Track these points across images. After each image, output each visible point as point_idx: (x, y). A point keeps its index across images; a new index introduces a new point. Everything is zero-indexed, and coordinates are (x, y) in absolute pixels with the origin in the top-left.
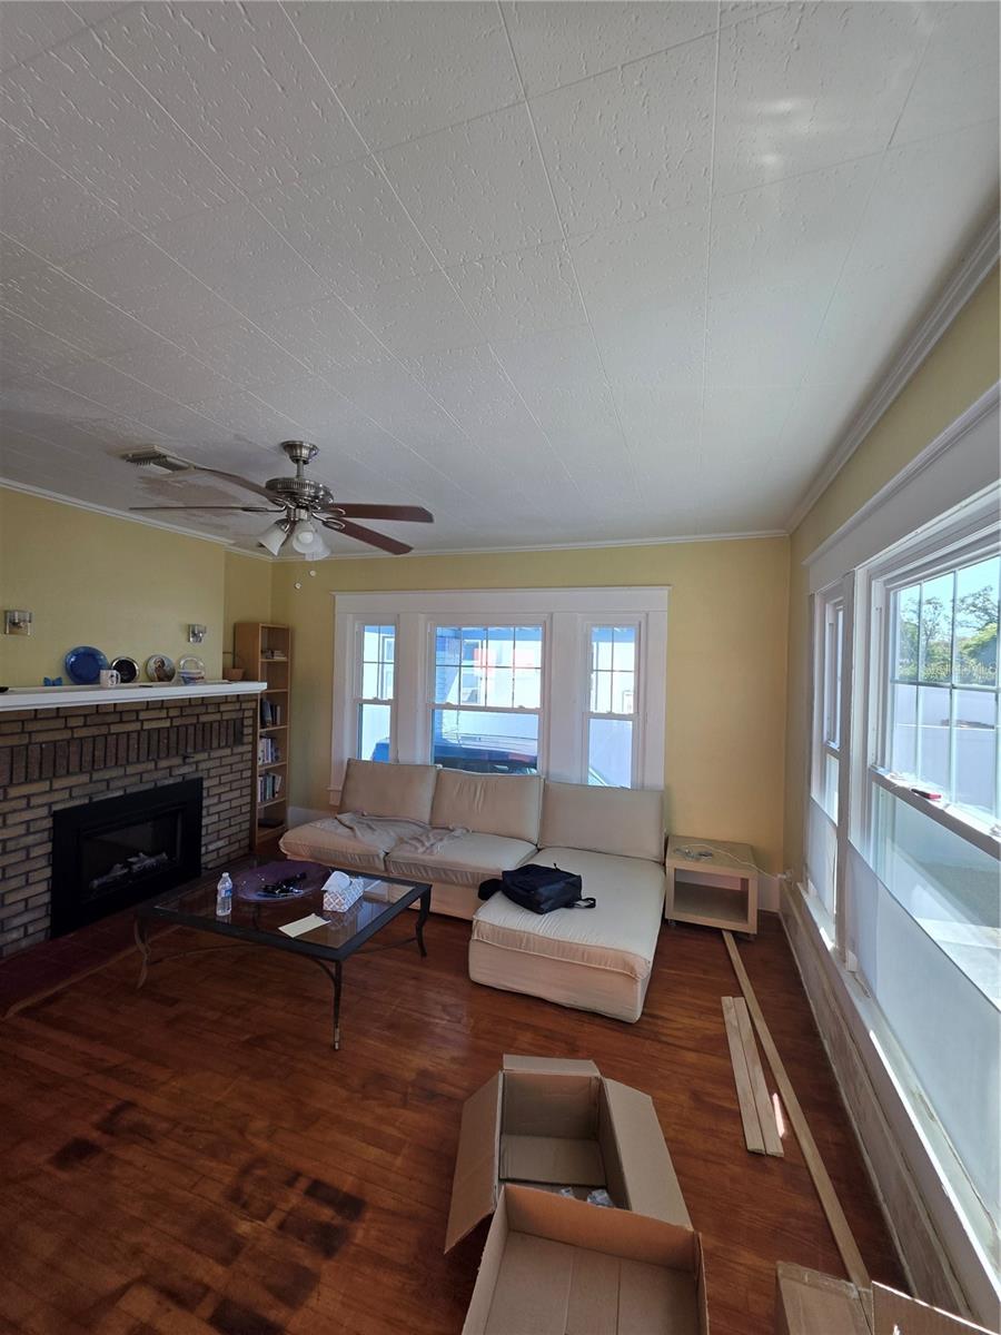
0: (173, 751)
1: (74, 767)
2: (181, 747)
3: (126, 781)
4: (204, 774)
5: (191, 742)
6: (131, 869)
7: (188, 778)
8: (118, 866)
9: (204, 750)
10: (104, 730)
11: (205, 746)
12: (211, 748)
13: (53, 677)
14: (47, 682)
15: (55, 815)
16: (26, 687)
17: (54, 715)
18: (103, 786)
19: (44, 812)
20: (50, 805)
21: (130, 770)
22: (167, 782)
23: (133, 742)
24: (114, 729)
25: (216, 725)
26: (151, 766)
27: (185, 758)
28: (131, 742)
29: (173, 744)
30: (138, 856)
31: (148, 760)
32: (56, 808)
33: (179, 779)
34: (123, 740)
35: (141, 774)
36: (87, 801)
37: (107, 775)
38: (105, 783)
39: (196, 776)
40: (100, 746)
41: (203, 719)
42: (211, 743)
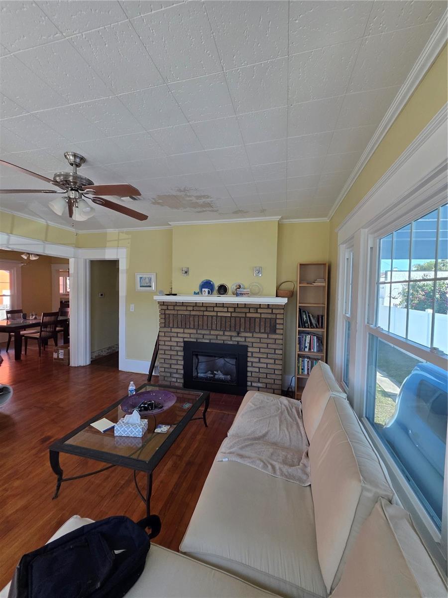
0: (233, 329)
1: (192, 326)
2: (238, 327)
3: (211, 337)
4: (250, 345)
5: (243, 327)
6: (214, 376)
7: (241, 343)
8: (210, 372)
9: (250, 332)
10: (201, 313)
11: (251, 330)
12: (255, 331)
13: (197, 292)
14: (195, 293)
15: (185, 342)
16: (187, 294)
17: (181, 304)
18: (201, 336)
19: (181, 340)
20: (184, 338)
21: (212, 332)
22: (229, 343)
23: (214, 320)
24: (206, 313)
25: (257, 320)
26: (221, 333)
27: (238, 334)
28: (213, 320)
29: (233, 325)
30: (218, 371)
31: (221, 330)
32: (185, 340)
33: (236, 343)
34: (210, 318)
35: (217, 335)
36: (195, 341)
37: (203, 332)
38: (202, 335)
39: (245, 344)
40: (201, 319)
41: (249, 315)
42: (255, 329)
